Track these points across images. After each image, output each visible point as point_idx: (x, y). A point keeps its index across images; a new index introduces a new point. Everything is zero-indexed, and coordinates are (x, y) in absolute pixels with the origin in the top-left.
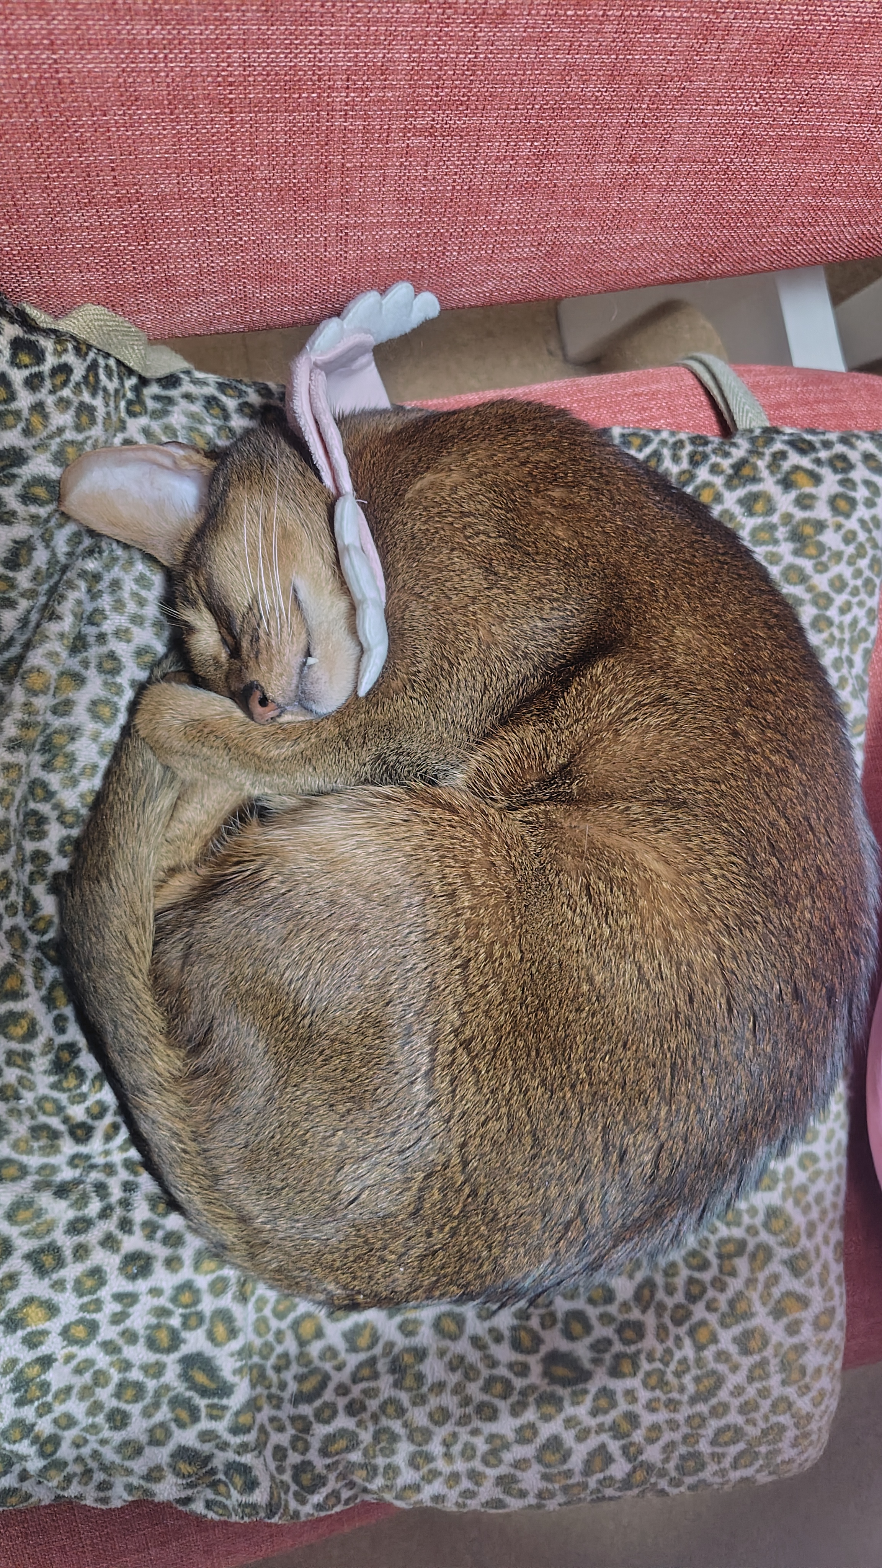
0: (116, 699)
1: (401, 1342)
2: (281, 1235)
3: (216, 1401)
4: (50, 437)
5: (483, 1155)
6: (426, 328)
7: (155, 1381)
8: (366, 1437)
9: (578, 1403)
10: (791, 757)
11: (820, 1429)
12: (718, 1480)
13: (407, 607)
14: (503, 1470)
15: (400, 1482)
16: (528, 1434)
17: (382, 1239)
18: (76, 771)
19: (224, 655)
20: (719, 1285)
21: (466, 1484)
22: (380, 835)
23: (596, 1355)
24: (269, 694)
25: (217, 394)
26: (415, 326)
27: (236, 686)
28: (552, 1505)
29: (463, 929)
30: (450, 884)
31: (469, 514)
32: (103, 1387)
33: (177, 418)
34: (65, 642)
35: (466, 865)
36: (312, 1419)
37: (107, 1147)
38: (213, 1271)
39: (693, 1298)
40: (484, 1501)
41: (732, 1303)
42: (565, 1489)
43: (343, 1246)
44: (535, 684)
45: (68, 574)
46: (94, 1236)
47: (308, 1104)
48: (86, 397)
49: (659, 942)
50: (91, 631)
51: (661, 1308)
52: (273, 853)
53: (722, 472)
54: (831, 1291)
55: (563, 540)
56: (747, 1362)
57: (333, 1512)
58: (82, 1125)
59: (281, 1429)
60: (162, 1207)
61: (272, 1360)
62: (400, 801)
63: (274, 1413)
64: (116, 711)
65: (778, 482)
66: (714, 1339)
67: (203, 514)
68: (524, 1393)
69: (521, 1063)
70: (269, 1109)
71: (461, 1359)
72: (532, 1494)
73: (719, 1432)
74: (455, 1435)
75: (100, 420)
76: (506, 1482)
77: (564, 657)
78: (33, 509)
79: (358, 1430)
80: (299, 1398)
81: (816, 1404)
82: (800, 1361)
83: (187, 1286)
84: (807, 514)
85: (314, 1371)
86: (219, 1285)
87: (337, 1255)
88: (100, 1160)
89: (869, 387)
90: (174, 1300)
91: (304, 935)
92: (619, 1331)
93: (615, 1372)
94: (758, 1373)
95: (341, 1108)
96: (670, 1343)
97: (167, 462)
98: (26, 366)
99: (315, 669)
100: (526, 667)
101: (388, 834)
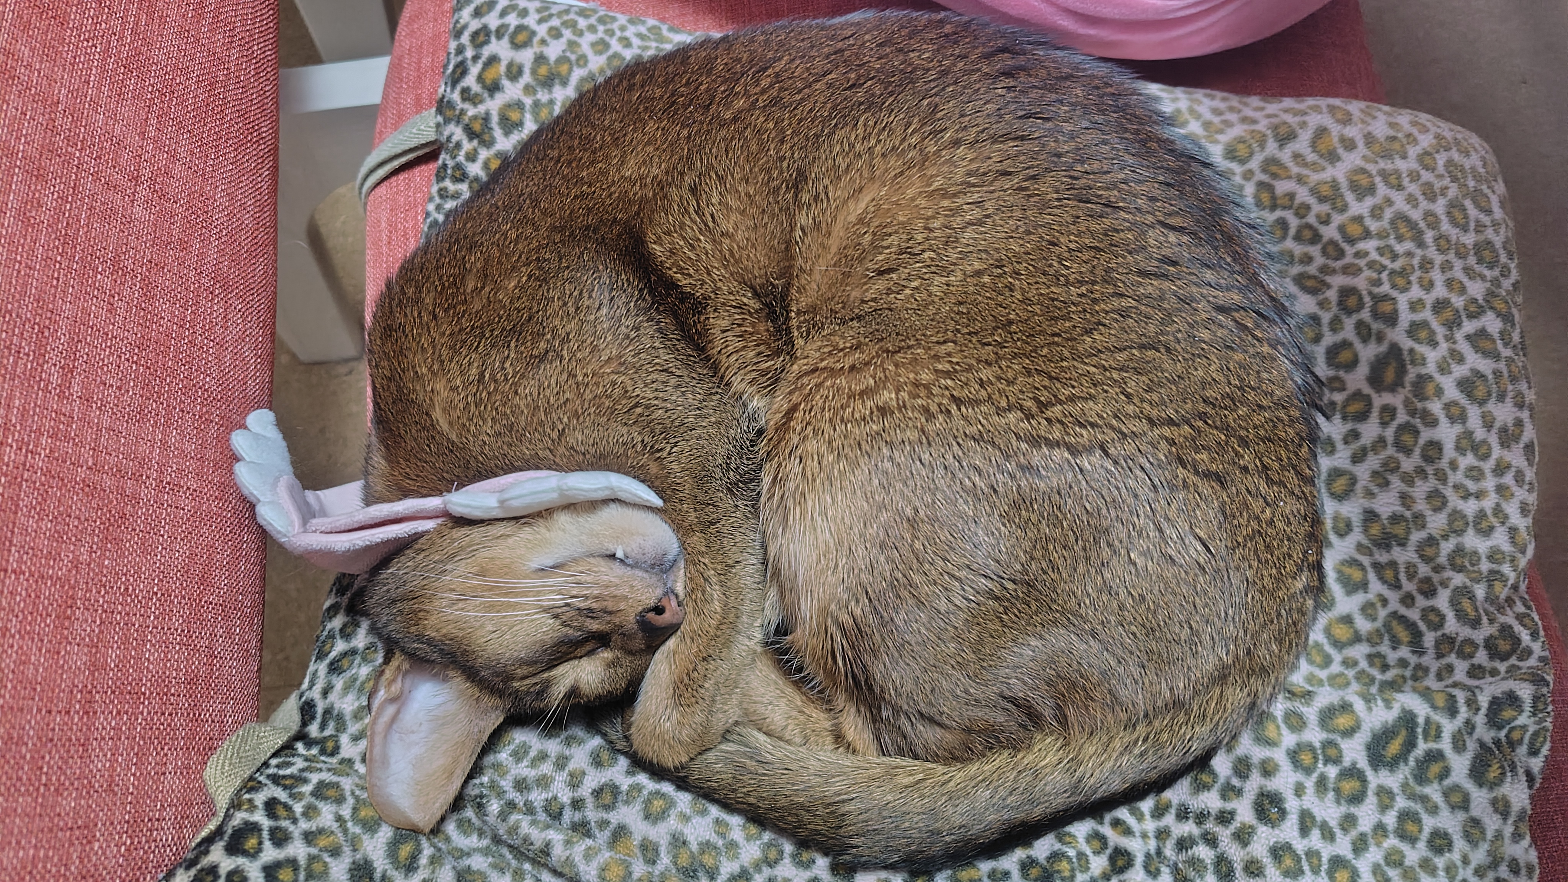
0: (645, 792)
1: (1357, 536)
2: (1241, 633)
3: (1420, 730)
4: (345, 831)
5: (1164, 403)
6: (284, 425)
7: (1398, 798)
8: (1458, 579)
9: (1424, 359)
10: (766, 69)
11: (1451, 130)
12: (1502, 230)
13: (572, 448)
14: (1493, 440)
15: (1507, 547)
16: (1455, 411)
17: (1248, 521)
18: (720, 843)
19: (606, 655)
20: (1302, 210)
21: (1508, 479)
22: (814, 488)
23: (1373, 338)
24: (652, 603)
25: (327, 661)
26: (281, 436)
27: (639, 643)
28: (1530, 396)
29: (920, 401)
30: (872, 413)
31: (482, 375)
32: (1404, 857)
33: (347, 704)
34: (575, 840)
35: (851, 396)
36: (1439, 633)
37: (1137, 834)
38: (1278, 727)
39: (1316, 238)
40: (1526, 463)
41: (1322, 200)
42: (1514, 379)
43: (1255, 564)
44: (667, 322)
45: (501, 832)
46: (1236, 854)
47: (1101, 591)
48: (307, 789)
49: (946, 203)
50: (568, 816)
51: (1324, 269)
52: (824, 612)
53: (475, 150)
54: (1311, 108)
55: (519, 282)
56: (1382, 190)
57: (1540, 623)
58: (1112, 859)
59: (1450, 669)
60: (1205, 778)
61: (1375, 672)
62: (780, 465)
63: (1432, 675)
64: (658, 794)
65: (491, 96)
66: (1359, 219)
67: (451, 673)
68: (1412, 413)
69: (1066, 353)
70: (1103, 636)
71: (1375, 474)
72: (1519, 414)
73: (1454, 223)
74: (1456, 487)
75: (335, 779)
76: (1507, 438)
77: (641, 290)
78: (423, 861)
79: (1452, 587)
80: (1417, 644)
81: (1425, 130)
82: (1382, 140)
83: (1294, 755)
84: (527, 71)
85: (1387, 626)
86: (1294, 720)
87: (1265, 573)
88: (1152, 844)
89: (412, 20)
90: (1308, 771)
91: (917, 578)
92: (1349, 312)
93: (1392, 319)
94: (1394, 181)
95: (1106, 552)
96: (1362, 263)
97: (391, 710)
98: (260, 843)
99: (628, 550)
100: (648, 329)
101: (814, 480)
